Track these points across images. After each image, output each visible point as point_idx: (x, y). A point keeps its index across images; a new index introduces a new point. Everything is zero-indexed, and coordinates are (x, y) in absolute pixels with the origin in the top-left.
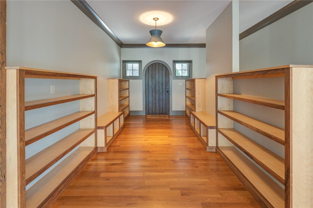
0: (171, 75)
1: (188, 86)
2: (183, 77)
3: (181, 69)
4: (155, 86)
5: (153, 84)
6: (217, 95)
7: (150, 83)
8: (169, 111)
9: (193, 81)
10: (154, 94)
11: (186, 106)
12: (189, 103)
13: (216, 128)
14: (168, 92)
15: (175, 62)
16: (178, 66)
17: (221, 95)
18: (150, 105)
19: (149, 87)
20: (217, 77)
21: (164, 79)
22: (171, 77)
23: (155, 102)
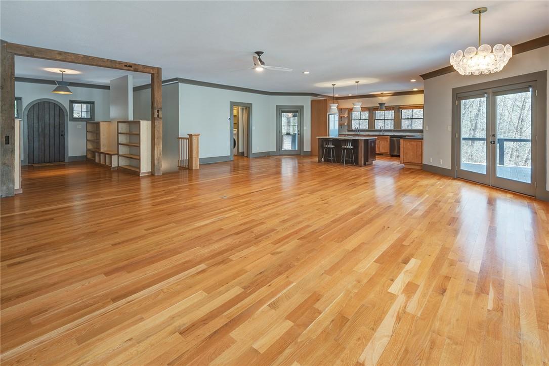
0: (67, 116)
1: (89, 128)
2: (82, 118)
3: (80, 111)
4: (43, 129)
5: (40, 126)
6: (118, 133)
7: (36, 125)
8: (64, 158)
9: (98, 124)
10: (41, 138)
11: (87, 150)
12: (90, 147)
13: (118, 154)
14: (62, 135)
15: (72, 102)
16: (77, 107)
17: (120, 133)
18: (36, 152)
19: (34, 130)
20: (118, 122)
21: (57, 120)
22: (67, 119)
23: (43, 148)
